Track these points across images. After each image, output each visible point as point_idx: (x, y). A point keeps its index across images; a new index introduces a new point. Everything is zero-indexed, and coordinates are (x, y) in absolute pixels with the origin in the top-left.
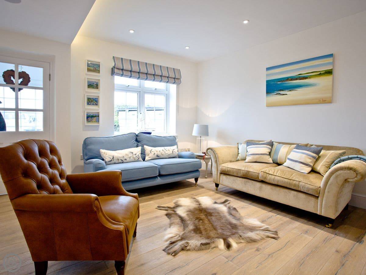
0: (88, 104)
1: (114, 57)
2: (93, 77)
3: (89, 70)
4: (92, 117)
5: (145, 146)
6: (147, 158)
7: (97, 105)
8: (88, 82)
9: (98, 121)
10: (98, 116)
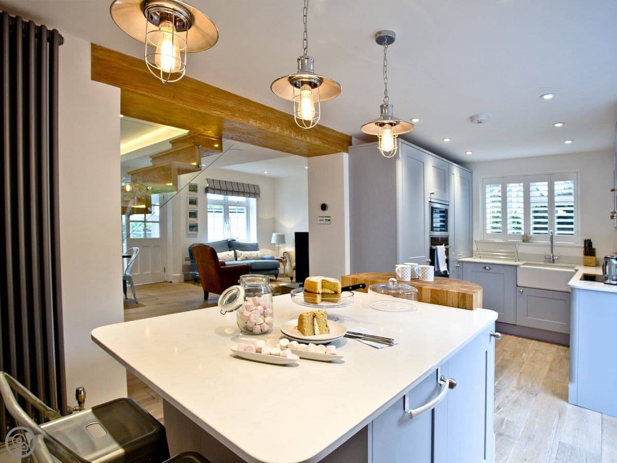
0: (190, 217)
1: (207, 179)
2: (193, 195)
3: (190, 190)
4: (193, 227)
5: (237, 251)
6: (238, 259)
7: (196, 217)
8: (190, 200)
9: (197, 230)
10: (197, 226)
